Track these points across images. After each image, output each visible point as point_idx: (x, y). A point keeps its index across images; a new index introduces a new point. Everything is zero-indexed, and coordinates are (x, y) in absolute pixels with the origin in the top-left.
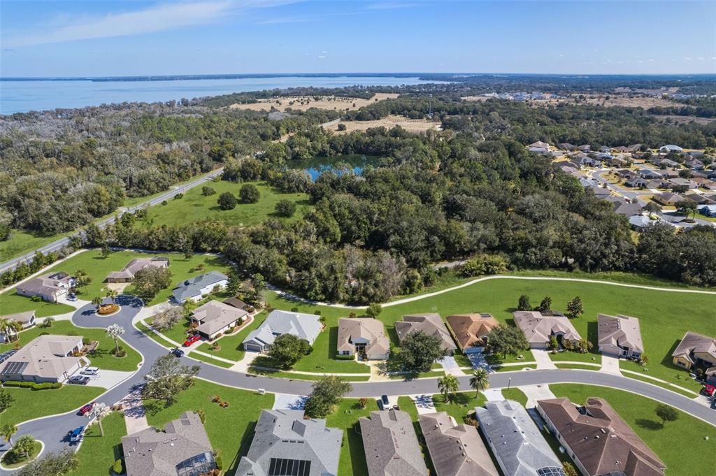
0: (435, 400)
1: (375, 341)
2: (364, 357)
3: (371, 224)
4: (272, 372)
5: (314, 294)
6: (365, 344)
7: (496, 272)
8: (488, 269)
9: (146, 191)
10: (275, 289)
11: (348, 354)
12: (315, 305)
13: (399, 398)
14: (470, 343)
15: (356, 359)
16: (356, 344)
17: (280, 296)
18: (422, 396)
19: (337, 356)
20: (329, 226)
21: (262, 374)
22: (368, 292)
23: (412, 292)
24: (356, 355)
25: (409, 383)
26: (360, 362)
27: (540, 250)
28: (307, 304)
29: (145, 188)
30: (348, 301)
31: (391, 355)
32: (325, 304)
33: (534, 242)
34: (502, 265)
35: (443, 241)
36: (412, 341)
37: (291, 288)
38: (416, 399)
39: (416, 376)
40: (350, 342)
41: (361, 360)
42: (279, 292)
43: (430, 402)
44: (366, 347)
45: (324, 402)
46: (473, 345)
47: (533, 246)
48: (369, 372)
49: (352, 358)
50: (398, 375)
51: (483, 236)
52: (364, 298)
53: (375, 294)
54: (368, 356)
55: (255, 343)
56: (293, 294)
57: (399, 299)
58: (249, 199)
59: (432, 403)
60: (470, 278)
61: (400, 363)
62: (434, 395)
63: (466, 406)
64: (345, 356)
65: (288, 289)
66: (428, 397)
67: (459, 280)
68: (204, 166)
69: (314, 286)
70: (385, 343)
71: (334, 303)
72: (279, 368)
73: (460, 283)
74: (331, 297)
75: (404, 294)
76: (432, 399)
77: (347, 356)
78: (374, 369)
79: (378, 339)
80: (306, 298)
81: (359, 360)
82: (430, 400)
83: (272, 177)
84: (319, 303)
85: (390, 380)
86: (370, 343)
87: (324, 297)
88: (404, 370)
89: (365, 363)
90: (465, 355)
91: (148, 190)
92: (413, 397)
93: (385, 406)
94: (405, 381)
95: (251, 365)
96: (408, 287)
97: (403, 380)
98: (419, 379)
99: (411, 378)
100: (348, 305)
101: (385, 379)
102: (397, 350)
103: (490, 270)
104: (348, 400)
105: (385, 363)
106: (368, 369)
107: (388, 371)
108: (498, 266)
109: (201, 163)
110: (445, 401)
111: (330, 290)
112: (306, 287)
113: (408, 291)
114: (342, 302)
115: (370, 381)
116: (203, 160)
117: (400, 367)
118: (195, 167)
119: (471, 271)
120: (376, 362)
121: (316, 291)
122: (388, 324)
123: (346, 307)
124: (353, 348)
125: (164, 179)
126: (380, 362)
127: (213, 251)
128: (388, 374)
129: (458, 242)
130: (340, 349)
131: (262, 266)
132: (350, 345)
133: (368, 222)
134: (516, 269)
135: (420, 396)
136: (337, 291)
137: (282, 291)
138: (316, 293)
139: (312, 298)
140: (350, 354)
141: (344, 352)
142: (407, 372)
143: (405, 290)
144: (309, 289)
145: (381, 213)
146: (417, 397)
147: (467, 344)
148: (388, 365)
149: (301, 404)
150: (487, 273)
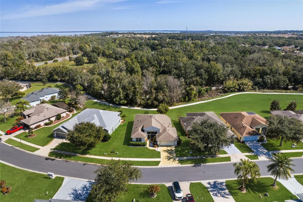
0: (229, 186)
1: (165, 130)
2: (154, 143)
3: (160, 68)
4: (69, 156)
5: (118, 99)
6: (156, 133)
7: (245, 90)
8: (240, 87)
9: (39, 59)
10: (94, 99)
11: (140, 141)
12: (119, 108)
13: (191, 184)
14: (248, 132)
15: (148, 146)
16: (148, 133)
17: (96, 103)
18: (215, 182)
19: (131, 142)
20: (134, 66)
21: (60, 158)
22: (159, 97)
23: (189, 100)
24: (148, 142)
25: (198, 168)
26: (151, 148)
27: (273, 76)
28: (113, 107)
29: (39, 58)
30: (143, 105)
31: (179, 142)
32: (127, 107)
33: (269, 72)
34: (249, 85)
35: (207, 73)
36: (200, 128)
37: (104, 98)
38: (209, 186)
39: (204, 161)
40: (143, 130)
41: (152, 146)
42: (96, 101)
43: (225, 189)
44: (157, 135)
45: (106, 192)
46: (249, 133)
47: (267, 74)
48: (160, 158)
49: (144, 145)
50: (187, 160)
51: (231, 71)
52: (155, 102)
53: (163, 100)
54: (158, 143)
55: (62, 131)
56: (105, 102)
57: (180, 105)
58: (92, 61)
59: (227, 191)
60: (228, 94)
61: (187, 149)
62: (226, 182)
63: (266, 195)
64: (138, 143)
65: (102, 99)
66: (221, 183)
67: (221, 95)
68: (74, 51)
69: (119, 94)
70: (173, 133)
71: (134, 107)
72: (77, 153)
73: (222, 96)
74: (131, 102)
75: (184, 102)
76: (226, 185)
77: (139, 143)
78: (164, 155)
79: (167, 128)
80: (114, 103)
81: (150, 146)
82: (224, 187)
83: (107, 53)
84: (123, 107)
85: (179, 165)
86: (161, 131)
87: (126, 102)
88: (192, 155)
89: (156, 149)
90: (243, 142)
91: (41, 59)
92: (205, 183)
93: (178, 195)
94: (195, 166)
95: (54, 149)
96: (187, 97)
97: (192, 165)
98: (207, 164)
99: (200, 164)
100: (144, 108)
101: (175, 164)
102: (184, 139)
103: (241, 88)
104: (137, 186)
105: (174, 149)
106: (158, 155)
107: (177, 157)
108: (247, 86)
109: (73, 50)
110: (240, 189)
111: (131, 97)
112: (113, 94)
113: (187, 99)
114: (139, 106)
115: (161, 165)
116: (74, 48)
117: (188, 152)
118: (69, 51)
119: (229, 89)
120: (165, 148)
121: (120, 97)
122: (174, 120)
123: (142, 109)
124: (145, 135)
125: (50, 54)
126: (169, 148)
127: (61, 81)
128: (177, 159)
129: (216, 74)
130: (134, 136)
131: (86, 85)
132: (142, 133)
133: (158, 67)
134: (257, 88)
135: (212, 181)
136: (136, 98)
137: (98, 100)
138: (120, 99)
139: (117, 102)
140: (143, 141)
141: (137, 138)
142: (195, 158)
143: (185, 98)
144: (116, 96)
145: (166, 61)
146: (209, 183)
147: (245, 133)
148: (176, 151)
149: (87, 190)
150: (239, 90)
